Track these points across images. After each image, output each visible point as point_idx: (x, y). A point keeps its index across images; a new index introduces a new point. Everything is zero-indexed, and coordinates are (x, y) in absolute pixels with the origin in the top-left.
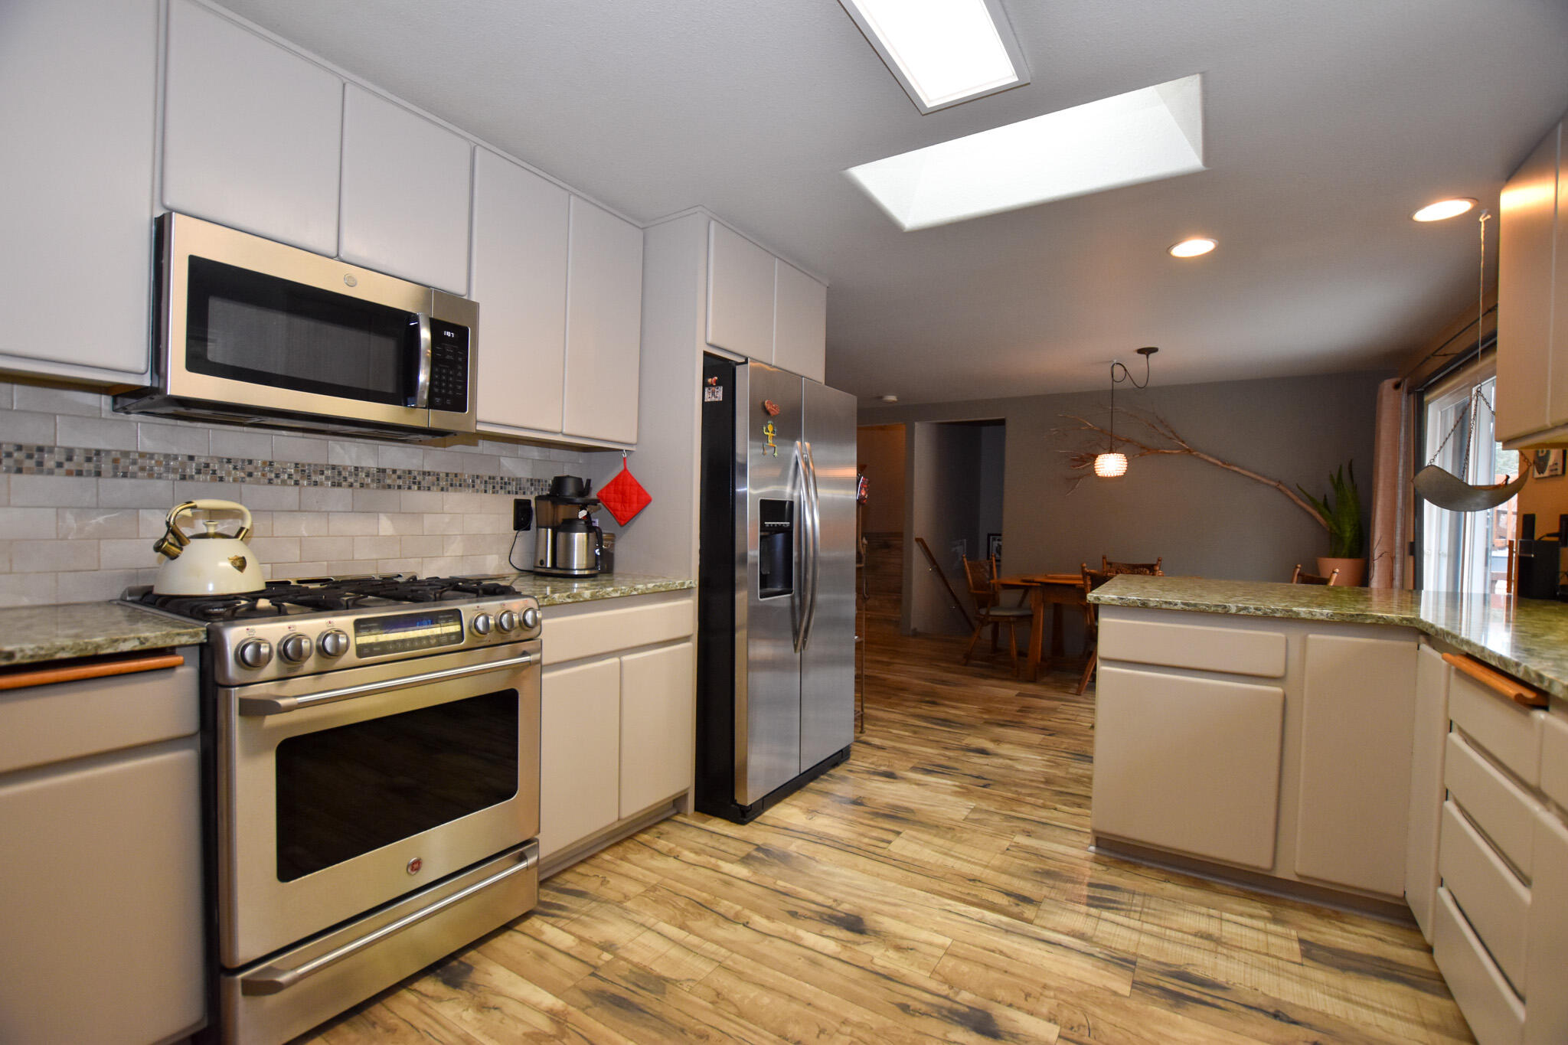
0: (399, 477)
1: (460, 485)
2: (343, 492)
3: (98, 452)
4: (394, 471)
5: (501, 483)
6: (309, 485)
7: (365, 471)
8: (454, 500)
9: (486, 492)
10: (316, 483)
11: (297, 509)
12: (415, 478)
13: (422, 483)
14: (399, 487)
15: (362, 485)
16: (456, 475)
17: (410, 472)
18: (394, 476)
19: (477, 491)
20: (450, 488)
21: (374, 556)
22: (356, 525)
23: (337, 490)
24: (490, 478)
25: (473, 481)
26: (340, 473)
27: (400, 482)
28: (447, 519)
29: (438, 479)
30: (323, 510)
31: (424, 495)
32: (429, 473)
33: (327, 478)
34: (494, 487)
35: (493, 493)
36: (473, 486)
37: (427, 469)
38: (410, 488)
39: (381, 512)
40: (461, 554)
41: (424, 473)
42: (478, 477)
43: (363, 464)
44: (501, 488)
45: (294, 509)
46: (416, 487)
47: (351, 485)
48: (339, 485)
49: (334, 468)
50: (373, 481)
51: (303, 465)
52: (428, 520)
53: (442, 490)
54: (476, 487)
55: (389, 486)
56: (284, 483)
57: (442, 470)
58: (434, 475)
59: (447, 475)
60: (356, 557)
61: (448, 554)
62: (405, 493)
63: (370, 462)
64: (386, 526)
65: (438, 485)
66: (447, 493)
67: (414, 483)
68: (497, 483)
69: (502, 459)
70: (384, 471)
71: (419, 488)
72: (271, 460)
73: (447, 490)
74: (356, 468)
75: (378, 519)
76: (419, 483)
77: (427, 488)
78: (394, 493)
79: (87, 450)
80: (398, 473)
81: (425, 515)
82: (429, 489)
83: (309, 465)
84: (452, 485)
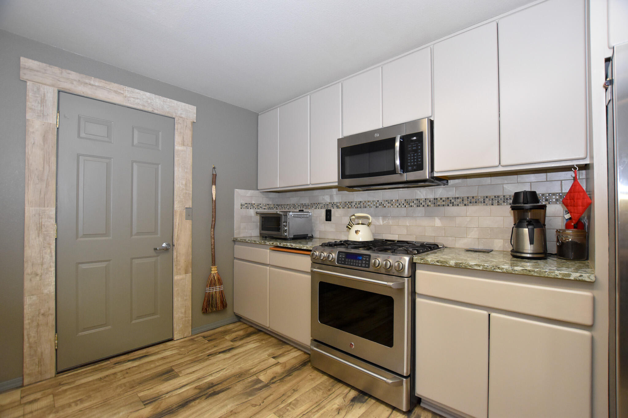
0: (444, 201)
1: (476, 202)
2: (421, 209)
3: (361, 202)
4: (441, 199)
5: (504, 199)
6: (409, 207)
7: (429, 200)
8: (472, 209)
9: (492, 205)
10: (411, 206)
11: (406, 216)
12: (451, 201)
13: (454, 203)
14: (443, 205)
15: (428, 206)
16: (473, 197)
17: (448, 198)
18: (441, 201)
19: (487, 205)
20: (470, 204)
21: (433, 235)
22: (425, 222)
23: (418, 208)
24: (495, 197)
25: (484, 200)
26: (419, 202)
27: (444, 203)
28: (468, 219)
29: (463, 200)
30: (414, 216)
31: (455, 208)
32: (458, 198)
33: (415, 204)
34: (498, 202)
35: (498, 205)
36: (484, 202)
37: (457, 196)
38: (448, 205)
39: (436, 217)
40: (477, 237)
41: (455, 198)
42: (487, 197)
43: (428, 197)
44: (504, 202)
45: (405, 216)
46: (451, 205)
47: (424, 206)
48: (419, 206)
49: (417, 200)
50: (432, 203)
51: (407, 200)
52: (458, 220)
53: (465, 205)
54: (486, 202)
55: (439, 205)
56: (401, 207)
57: (465, 195)
58: (460, 198)
59: (468, 198)
60: (426, 234)
61: (469, 237)
62: (447, 208)
63: (431, 196)
64: (438, 222)
65: (463, 203)
66: (468, 207)
67: (451, 203)
68: (501, 199)
69: (504, 186)
70: (437, 199)
71: (453, 205)
72: (398, 199)
73: (468, 205)
74: (426, 199)
75: (435, 219)
76: (453, 203)
77: (457, 205)
78: (442, 208)
79: (359, 202)
80: (443, 199)
81: (456, 217)
82: (458, 205)
83: (409, 200)
84: (470, 202)
